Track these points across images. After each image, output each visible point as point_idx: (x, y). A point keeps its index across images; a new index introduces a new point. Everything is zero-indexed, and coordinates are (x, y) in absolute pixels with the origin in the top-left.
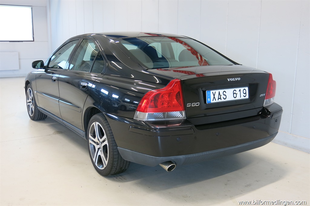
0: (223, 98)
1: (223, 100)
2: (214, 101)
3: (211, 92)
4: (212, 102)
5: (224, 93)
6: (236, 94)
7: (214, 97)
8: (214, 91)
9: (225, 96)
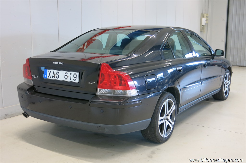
0: (56, 77)
1: (56, 79)
2: (49, 78)
3: (48, 70)
4: (48, 78)
5: (58, 73)
6: (67, 76)
7: (49, 75)
8: (50, 70)
9: (58, 76)
